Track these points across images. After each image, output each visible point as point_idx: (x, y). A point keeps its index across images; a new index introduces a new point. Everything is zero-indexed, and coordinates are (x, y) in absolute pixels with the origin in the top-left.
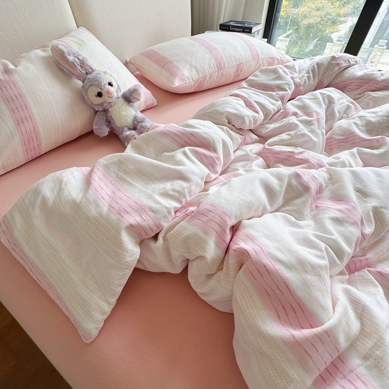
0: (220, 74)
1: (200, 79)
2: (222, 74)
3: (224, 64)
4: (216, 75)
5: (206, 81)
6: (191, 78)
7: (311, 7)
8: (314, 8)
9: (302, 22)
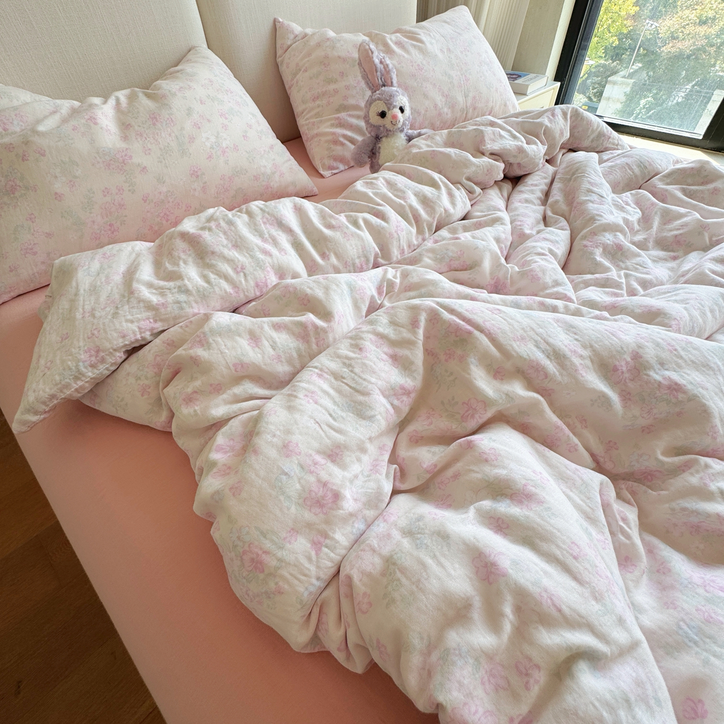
7: (688, 17)
8: (695, 18)
9: (664, 48)
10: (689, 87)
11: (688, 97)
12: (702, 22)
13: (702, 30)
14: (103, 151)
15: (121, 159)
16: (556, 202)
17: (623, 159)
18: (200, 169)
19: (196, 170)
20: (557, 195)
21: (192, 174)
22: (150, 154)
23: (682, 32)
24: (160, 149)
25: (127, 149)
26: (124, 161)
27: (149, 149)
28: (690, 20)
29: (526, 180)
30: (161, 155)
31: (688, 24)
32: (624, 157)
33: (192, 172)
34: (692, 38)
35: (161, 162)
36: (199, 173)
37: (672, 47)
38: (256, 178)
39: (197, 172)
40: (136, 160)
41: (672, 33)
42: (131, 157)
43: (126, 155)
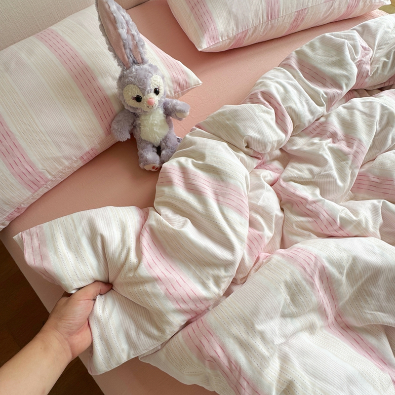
0: (270, 26)
1: (239, 36)
2: (272, 26)
3: (279, 11)
4: (263, 27)
5: (247, 36)
6: (226, 34)
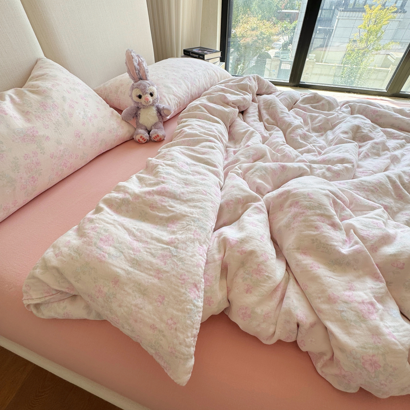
7: (246, 27)
8: (249, 28)
9: (241, 41)
10: (256, 58)
11: (257, 62)
12: (253, 30)
13: (254, 33)
14: (18, 130)
15: (31, 134)
16: (268, 119)
17: (283, 96)
18: (80, 132)
19: (78, 133)
20: (266, 116)
21: (76, 136)
22: (48, 128)
23: (246, 34)
24: (54, 124)
25: (33, 127)
26: (33, 135)
27: (48, 125)
28: (247, 29)
29: (248, 111)
30: (55, 127)
31: (247, 31)
32: (282, 95)
33: (76, 134)
34: (251, 36)
35: (57, 132)
36: (80, 134)
37: (244, 41)
38: (110, 132)
39: (78, 134)
40: (41, 133)
41: (242, 34)
42: (37, 132)
43: (33, 131)
